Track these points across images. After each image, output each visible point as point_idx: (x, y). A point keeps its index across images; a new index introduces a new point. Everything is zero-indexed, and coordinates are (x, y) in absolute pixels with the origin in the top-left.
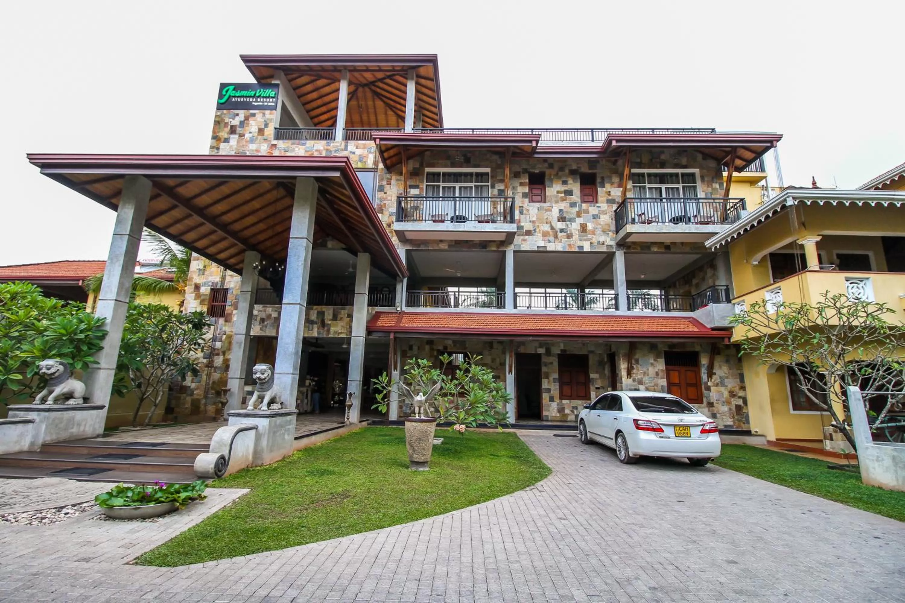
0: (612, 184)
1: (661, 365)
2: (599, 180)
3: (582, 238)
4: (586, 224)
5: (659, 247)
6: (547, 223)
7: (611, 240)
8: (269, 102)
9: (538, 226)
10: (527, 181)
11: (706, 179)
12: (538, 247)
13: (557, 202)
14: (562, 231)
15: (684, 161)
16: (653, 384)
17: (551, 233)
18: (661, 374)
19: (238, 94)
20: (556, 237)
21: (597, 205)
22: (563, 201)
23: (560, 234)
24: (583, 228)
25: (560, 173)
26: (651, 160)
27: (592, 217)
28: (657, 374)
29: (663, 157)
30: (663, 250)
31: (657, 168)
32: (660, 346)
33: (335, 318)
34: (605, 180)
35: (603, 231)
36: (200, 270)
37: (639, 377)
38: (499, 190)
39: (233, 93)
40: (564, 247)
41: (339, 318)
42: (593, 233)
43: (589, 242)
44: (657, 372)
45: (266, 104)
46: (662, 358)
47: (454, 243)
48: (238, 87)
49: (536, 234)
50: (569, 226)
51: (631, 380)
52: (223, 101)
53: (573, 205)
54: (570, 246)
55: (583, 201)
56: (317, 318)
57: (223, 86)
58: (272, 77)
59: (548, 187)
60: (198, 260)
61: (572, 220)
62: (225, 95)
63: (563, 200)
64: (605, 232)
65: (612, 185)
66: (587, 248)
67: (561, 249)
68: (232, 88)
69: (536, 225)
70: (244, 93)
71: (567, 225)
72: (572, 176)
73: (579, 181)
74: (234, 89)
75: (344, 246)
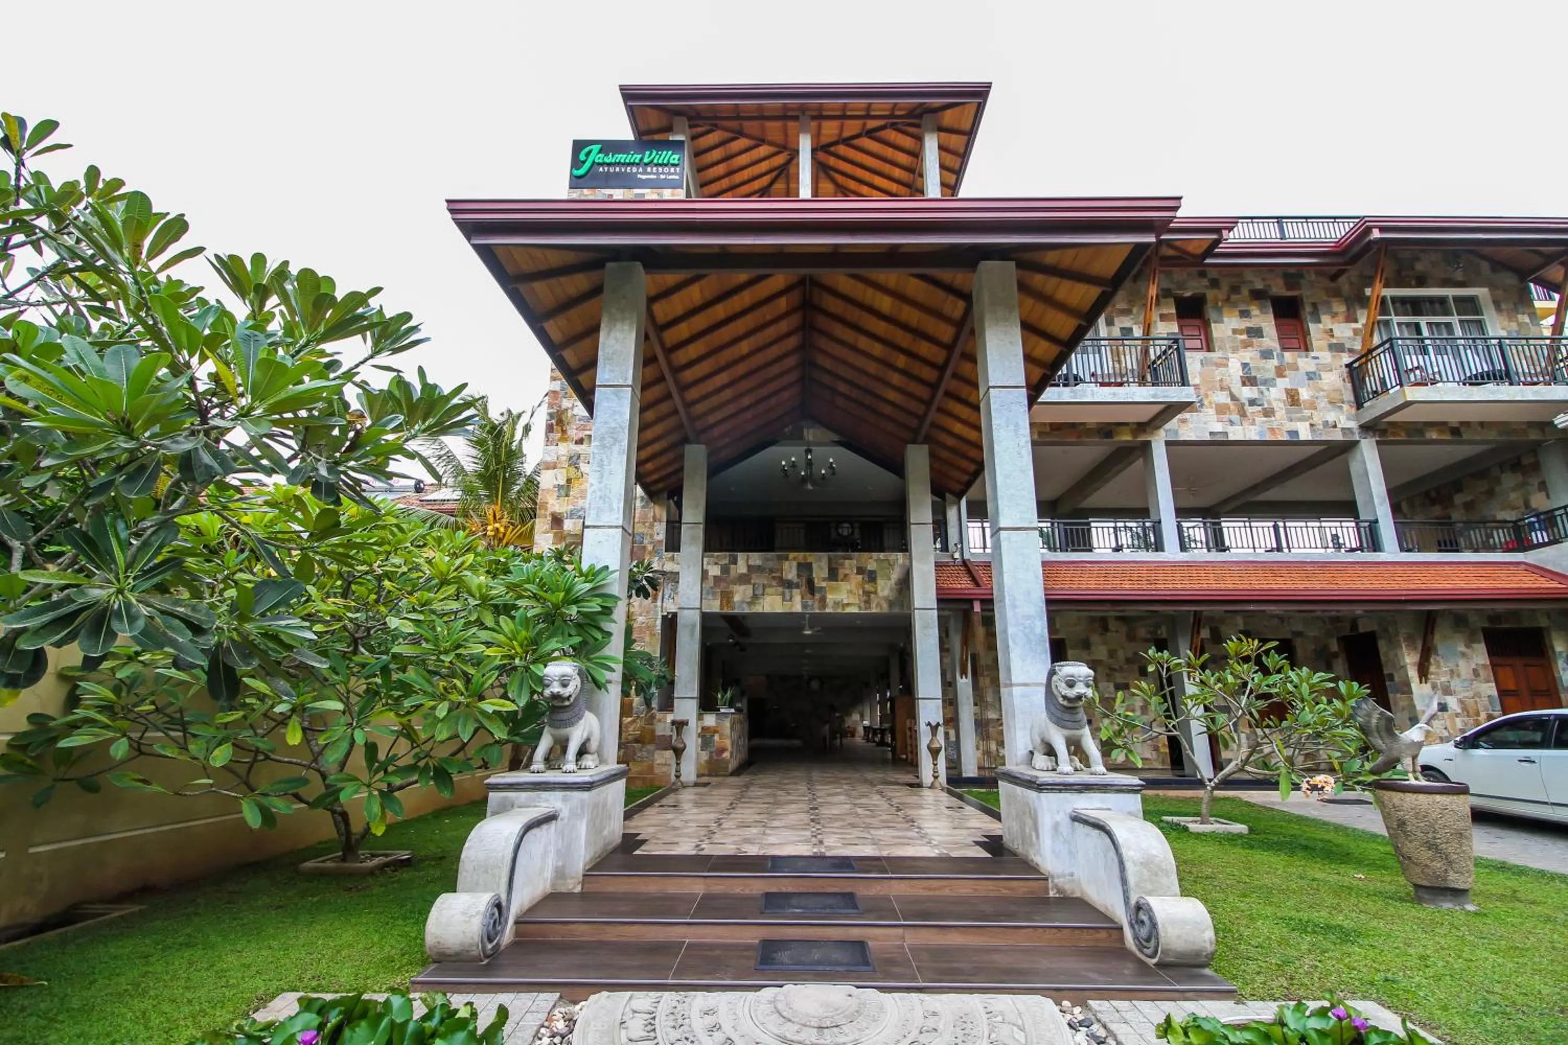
0: (1334, 315)
1: (1480, 656)
2: (1308, 309)
3: (1294, 416)
4: (1297, 390)
5: (1441, 432)
6: (1222, 389)
7: (1348, 419)
8: (670, 174)
9: (1207, 396)
10: (1174, 311)
11: (1503, 306)
12: (1211, 433)
13: (1235, 350)
14: (1252, 402)
15: (1459, 276)
16: (1471, 694)
17: (1232, 407)
18: (1483, 673)
19: (609, 159)
20: (1243, 414)
21: (1312, 354)
22: (1246, 347)
23: (1250, 410)
24: (1293, 398)
25: (1234, 297)
26: (1399, 272)
27: (1306, 377)
28: (1476, 673)
29: (1419, 267)
30: (1447, 437)
31: (1410, 286)
32: (1473, 619)
33: (833, 575)
34: (1320, 307)
35: (1331, 403)
36: (560, 487)
37: (1443, 679)
38: (1122, 329)
39: (600, 158)
40: (1260, 433)
41: (841, 576)
42: (1313, 406)
43: (1307, 424)
44: (1474, 670)
45: (662, 177)
46: (1479, 642)
47: (1048, 429)
48: (609, 147)
49: (1205, 409)
50: (1266, 393)
51: (1429, 685)
52: (581, 172)
53: (1266, 354)
54: (1272, 430)
55: (1284, 348)
56: (799, 576)
57: (579, 146)
58: (669, 129)
59: (1215, 322)
60: (554, 468)
61: (1268, 383)
62: (584, 162)
63: (1246, 345)
64: (1334, 403)
65: (1333, 317)
66: (1305, 434)
67: (1257, 438)
68: (596, 148)
69: (1202, 391)
70: (621, 157)
71: (1262, 393)
72: (1256, 302)
73: (1271, 310)
74: (600, 151)
75: (836, 438)
